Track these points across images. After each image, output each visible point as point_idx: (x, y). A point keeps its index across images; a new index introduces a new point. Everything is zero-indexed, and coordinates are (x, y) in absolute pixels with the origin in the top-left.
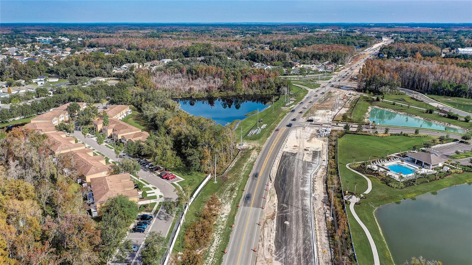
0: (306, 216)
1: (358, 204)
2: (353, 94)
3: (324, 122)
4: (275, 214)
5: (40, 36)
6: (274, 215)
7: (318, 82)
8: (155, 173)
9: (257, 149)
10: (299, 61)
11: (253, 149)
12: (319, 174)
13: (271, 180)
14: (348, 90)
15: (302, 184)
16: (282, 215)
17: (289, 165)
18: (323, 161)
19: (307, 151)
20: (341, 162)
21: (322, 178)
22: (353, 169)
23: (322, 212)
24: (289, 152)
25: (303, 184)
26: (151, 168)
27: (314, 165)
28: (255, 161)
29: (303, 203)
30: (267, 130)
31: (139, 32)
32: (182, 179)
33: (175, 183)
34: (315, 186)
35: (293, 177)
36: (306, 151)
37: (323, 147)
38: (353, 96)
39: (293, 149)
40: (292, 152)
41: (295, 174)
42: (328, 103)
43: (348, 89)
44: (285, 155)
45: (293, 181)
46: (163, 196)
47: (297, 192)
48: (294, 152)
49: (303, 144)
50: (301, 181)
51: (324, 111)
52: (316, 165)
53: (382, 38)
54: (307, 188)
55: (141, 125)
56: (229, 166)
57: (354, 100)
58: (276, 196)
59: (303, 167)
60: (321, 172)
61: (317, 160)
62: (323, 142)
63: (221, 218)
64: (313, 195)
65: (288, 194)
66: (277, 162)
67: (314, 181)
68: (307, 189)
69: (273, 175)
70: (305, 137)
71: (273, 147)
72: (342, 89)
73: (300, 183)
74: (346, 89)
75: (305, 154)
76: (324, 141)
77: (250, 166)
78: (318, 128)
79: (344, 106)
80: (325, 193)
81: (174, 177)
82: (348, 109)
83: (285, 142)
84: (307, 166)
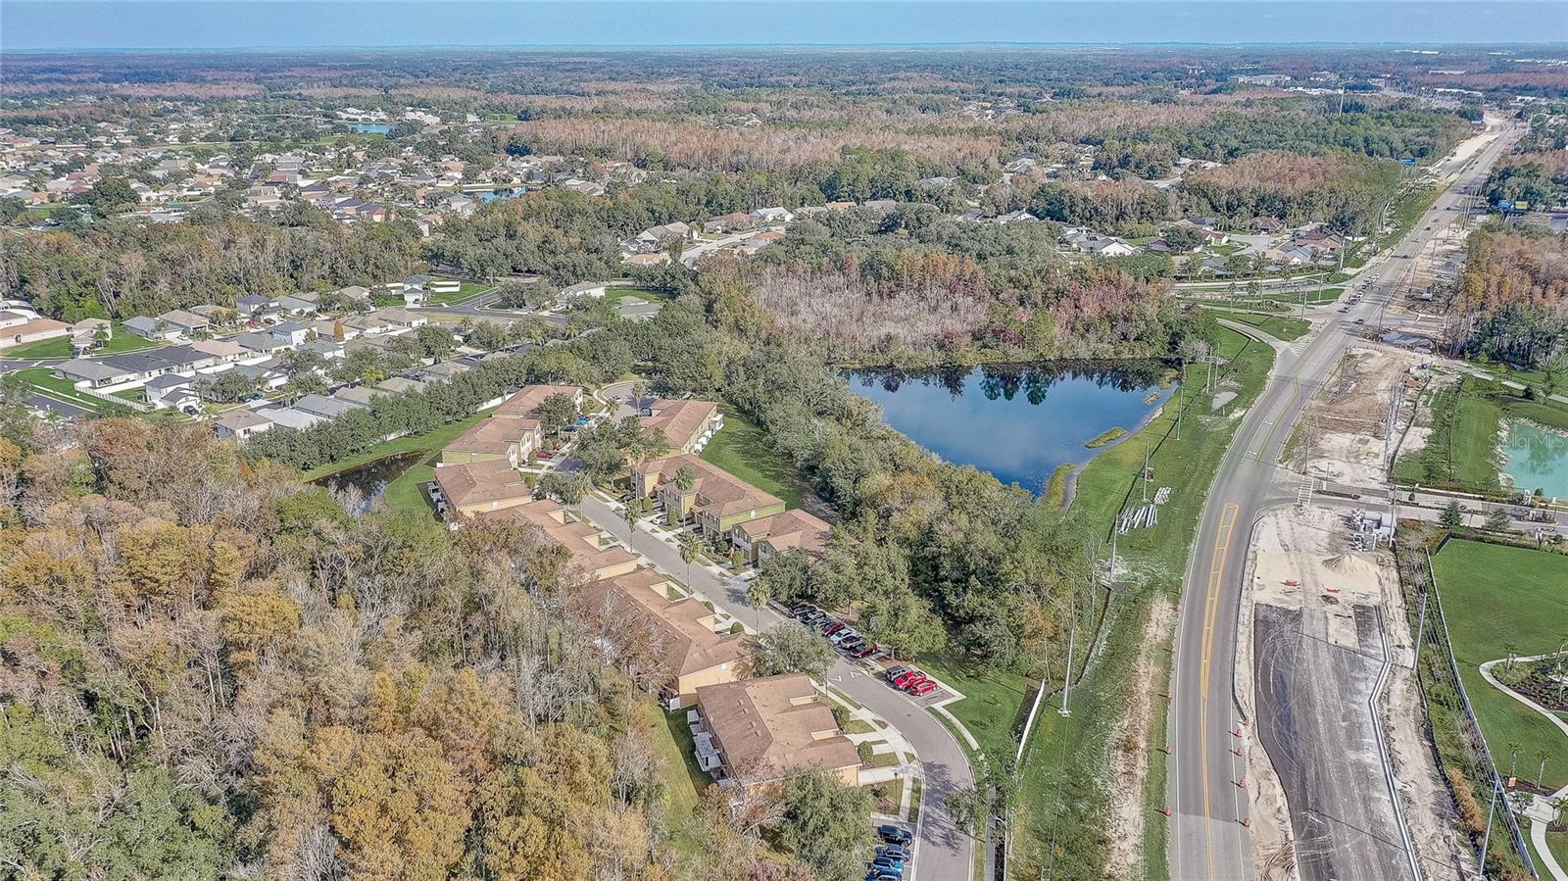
0: (1394, 862)
1: (1557, 830)
2: (1433, 368)
3: (1363, 485)
4: (1290, 849)
5: (349, 106)
6: (1287, 853)
7: (1297, 311)
8: (864, 665)
9: (1165, 590)
10: (1213, 220)
11: (1150, 588)
12: (1396, 700)
13: (1244, 718)
14: (1411, 348)
15: (1350, 738)
16: (1314, 856)
17: (1287, 658)
18: (1399, 650)
19: (1332, 603)
20: (1461, 655)
21: (1411, 717)
22: (1508, 686)
23: (1442, 852)
24: (1274, 604)
25: (1354, 739)
26: (848, 645)
27: (1372, 661)
28: (1172, 637)
29: (1372, 812)
30: (1177, 510)
31: (648, 91)
32: (958, 696)
33: (938, 706)
34: (1397, 746)
35: (1313, 706)
36: (1329, 606)
37: (1383, 590)
38: (1436, 376)
39: (1286, 593)
40: (1285, 606)
41: (1318, 697)
42: (1355, 405)
43: (1409, 342)
44: (1266, 617)
45: (1316, 720)
46: (916, 755)
47: (1342, 769)
48: (1291, 608)
49: (1313, 574)
50: (1343, 724)
51: (1349, 436)
52: (1378, 663)
53: (1480, 116)
54: (1371, 755)
55: (766, 476)
56: (1091, 650)
57: (1440, 390)
58: (1274, 777)
59: (1337, 669)
60: (1402, 696)
61: (1376, 641)
62: (1377, 568)
63: (1123, 853)
64: (1398, 785)
65: (1311, 774)
66: (1244, 644)
67: (1388, 730)
68: (1371, 757)
69: (1246, 695)
70: (1314, 546)
71: (1214, 585)
72: (1390, 343)
73: (1342, 734)
74: (1401, 342)
75: (1330, 616)
76: (1381, 564)
77: (1163, 654)
78: (1347, 511)
79: (1413, 421)
80: (1434, 779)
81: (931, 686)
82: (1429, 431)
83: (1249, 563)
84: (1347, 664)
